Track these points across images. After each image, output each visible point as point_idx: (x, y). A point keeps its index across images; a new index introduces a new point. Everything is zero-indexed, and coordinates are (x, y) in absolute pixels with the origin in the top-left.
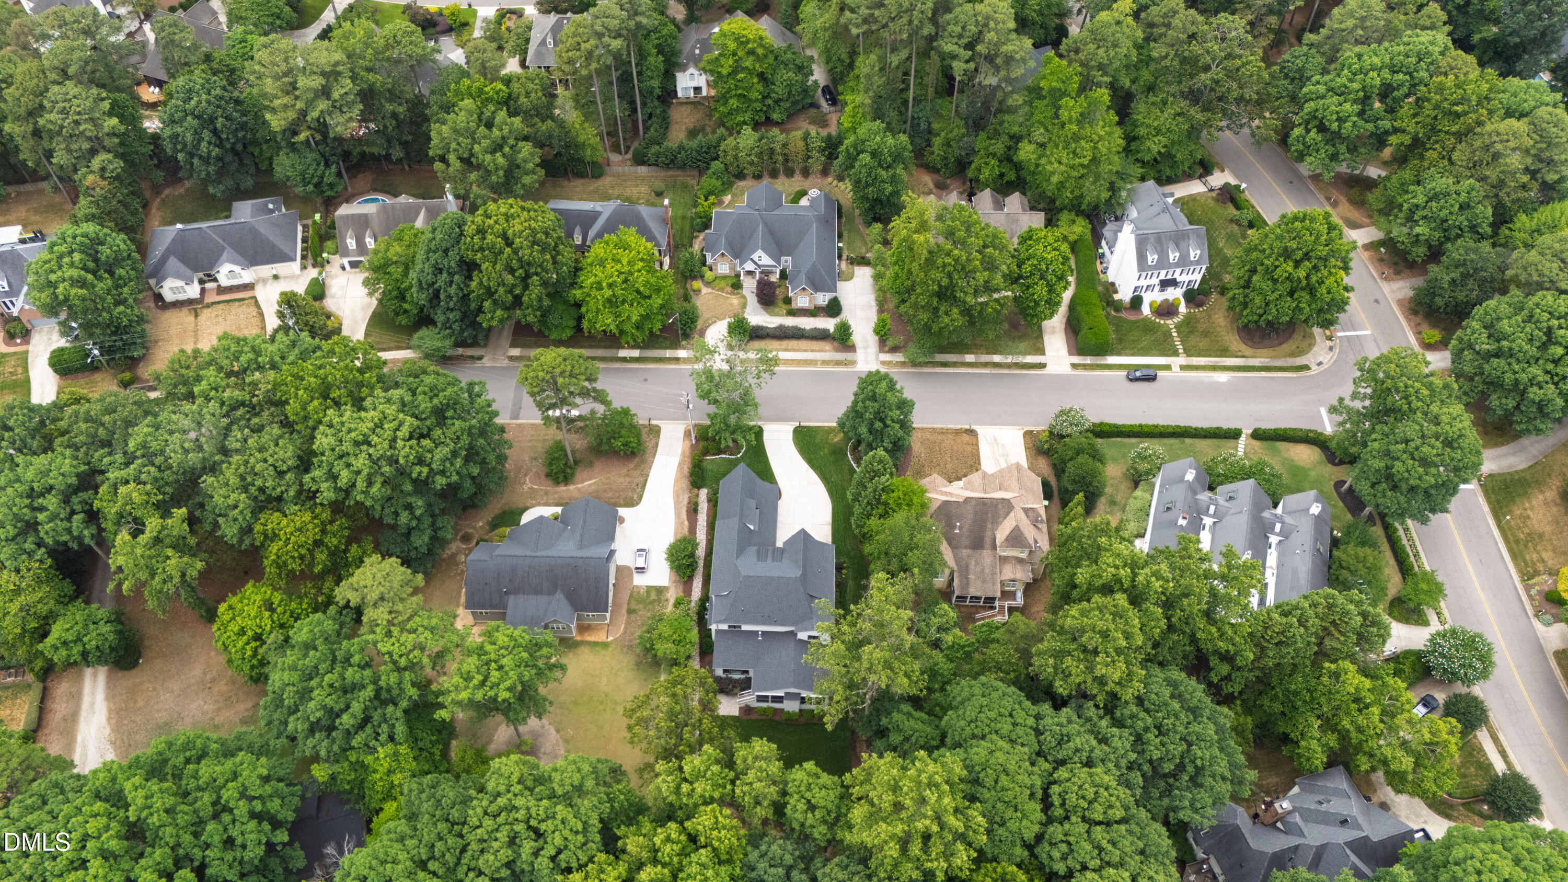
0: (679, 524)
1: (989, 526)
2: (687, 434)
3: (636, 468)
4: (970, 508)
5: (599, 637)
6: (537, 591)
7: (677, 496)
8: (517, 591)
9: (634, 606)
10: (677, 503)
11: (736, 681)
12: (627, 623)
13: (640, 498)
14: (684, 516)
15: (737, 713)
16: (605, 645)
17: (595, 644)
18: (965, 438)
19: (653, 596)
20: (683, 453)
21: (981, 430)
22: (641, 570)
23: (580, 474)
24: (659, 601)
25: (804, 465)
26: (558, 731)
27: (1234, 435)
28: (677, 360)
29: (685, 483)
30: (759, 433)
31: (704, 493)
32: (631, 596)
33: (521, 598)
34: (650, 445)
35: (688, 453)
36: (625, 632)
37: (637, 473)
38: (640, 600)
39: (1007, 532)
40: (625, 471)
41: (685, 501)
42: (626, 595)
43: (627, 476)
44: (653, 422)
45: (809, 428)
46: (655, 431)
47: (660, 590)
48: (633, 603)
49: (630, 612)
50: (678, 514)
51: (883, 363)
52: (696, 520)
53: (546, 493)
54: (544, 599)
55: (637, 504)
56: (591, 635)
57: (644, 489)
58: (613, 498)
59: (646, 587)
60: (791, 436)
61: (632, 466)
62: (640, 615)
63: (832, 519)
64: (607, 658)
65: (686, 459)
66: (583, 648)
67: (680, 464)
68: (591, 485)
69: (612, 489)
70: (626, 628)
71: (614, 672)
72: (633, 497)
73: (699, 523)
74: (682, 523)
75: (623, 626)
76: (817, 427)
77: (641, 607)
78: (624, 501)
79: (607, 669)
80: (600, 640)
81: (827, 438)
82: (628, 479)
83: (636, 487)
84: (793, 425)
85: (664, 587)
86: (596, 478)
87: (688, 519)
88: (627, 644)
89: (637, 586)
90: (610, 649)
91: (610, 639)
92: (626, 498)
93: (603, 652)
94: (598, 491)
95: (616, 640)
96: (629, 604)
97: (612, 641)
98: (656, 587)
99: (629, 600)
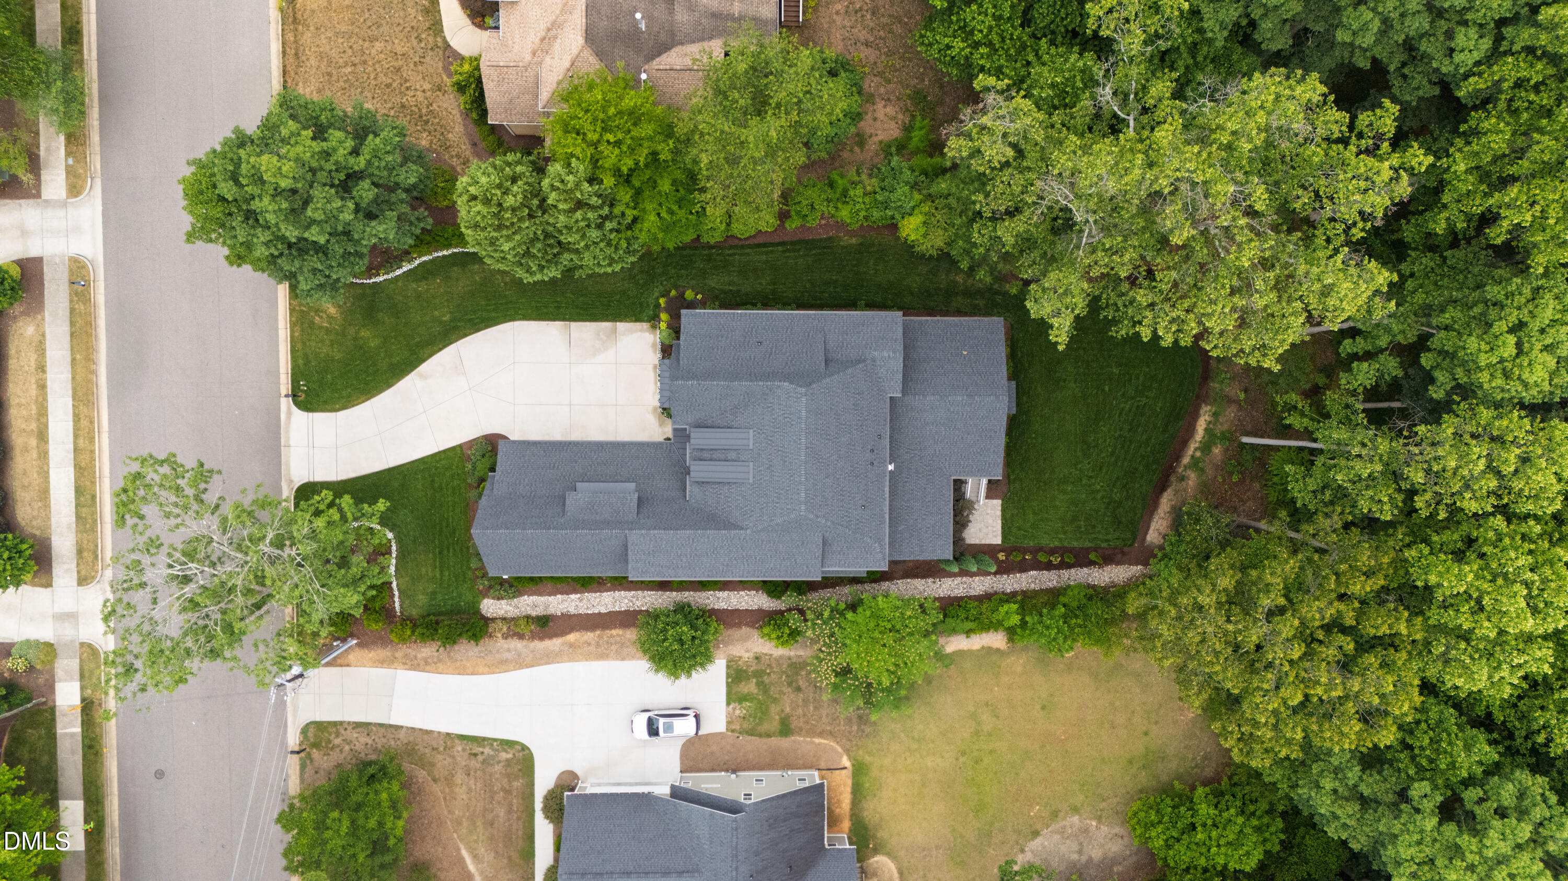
0: (574, 653)
3: (427, 765)
5: (842, 784)
7: (502, 665)
9: (773, 724)
10: (520, 663)
12: (812, 733)
13: (508, 744)
14: (555, 644)
15: (997, 503)
16: (859, 770)
17: (857, 791)
19: (750, 687)
20: (382, 663)
24: (758, 674)
25: (409, 384)
26: (1036, 834)
28: (88, 707)
29: (466, 650)
30: (314, 492)
31: (490, 607)
32: (751, 733)
34: (361, 741)
35: (383, 653)
36: (831, 735)
37: (442, 762)
38: (762, 712)
40: (436, 789)
41: (518, 645)
42: (752, 744)
43: (449, 780)
44: (293, 739)
45: (297, 376)
46: (321, 733)
47: (736, 675)
48: (765, 727)
49: (786, 729)
50: (546, 658)
51: (74, 190)
52: (566, 617)
55: (524, 748)
56: (839, 802)
57: (484, 739)
58: (511, 805)
59: (728, 704)
60: (320, 418)
61: (421, 774)
62: (793, 709)
63: (554, 320)
64: (887, 761)
65: (399, 654)
66: (865, 814)
67: (415, 668)
68: (475, 857)
69: (485, 810)
70: (821, 734)
71: (914, 746)
72: (507, 760)
73: (572, 610)
74: (571, 645)
75: (817, 740)
76: (293, 351)
77: (774, 709)
78: (516, 778)
79: (910, 760)
80: (849, 782)
81: (328, 331)
82: (459, 778)
83: (480, 758)
84: (289, 414)
85: (728, 667)
86: (458, 850)
87: (563, 633)
88: (855, 728)
89: (728, 723)
90: (868, 759)
91: (846, 762)
92: (508, 776)
93: (874, 772)
94: (491, 838)
95: (847, 751)
96: (769, 736)
97: (849, 758)
98: (728, 684)
99: (760, 736)
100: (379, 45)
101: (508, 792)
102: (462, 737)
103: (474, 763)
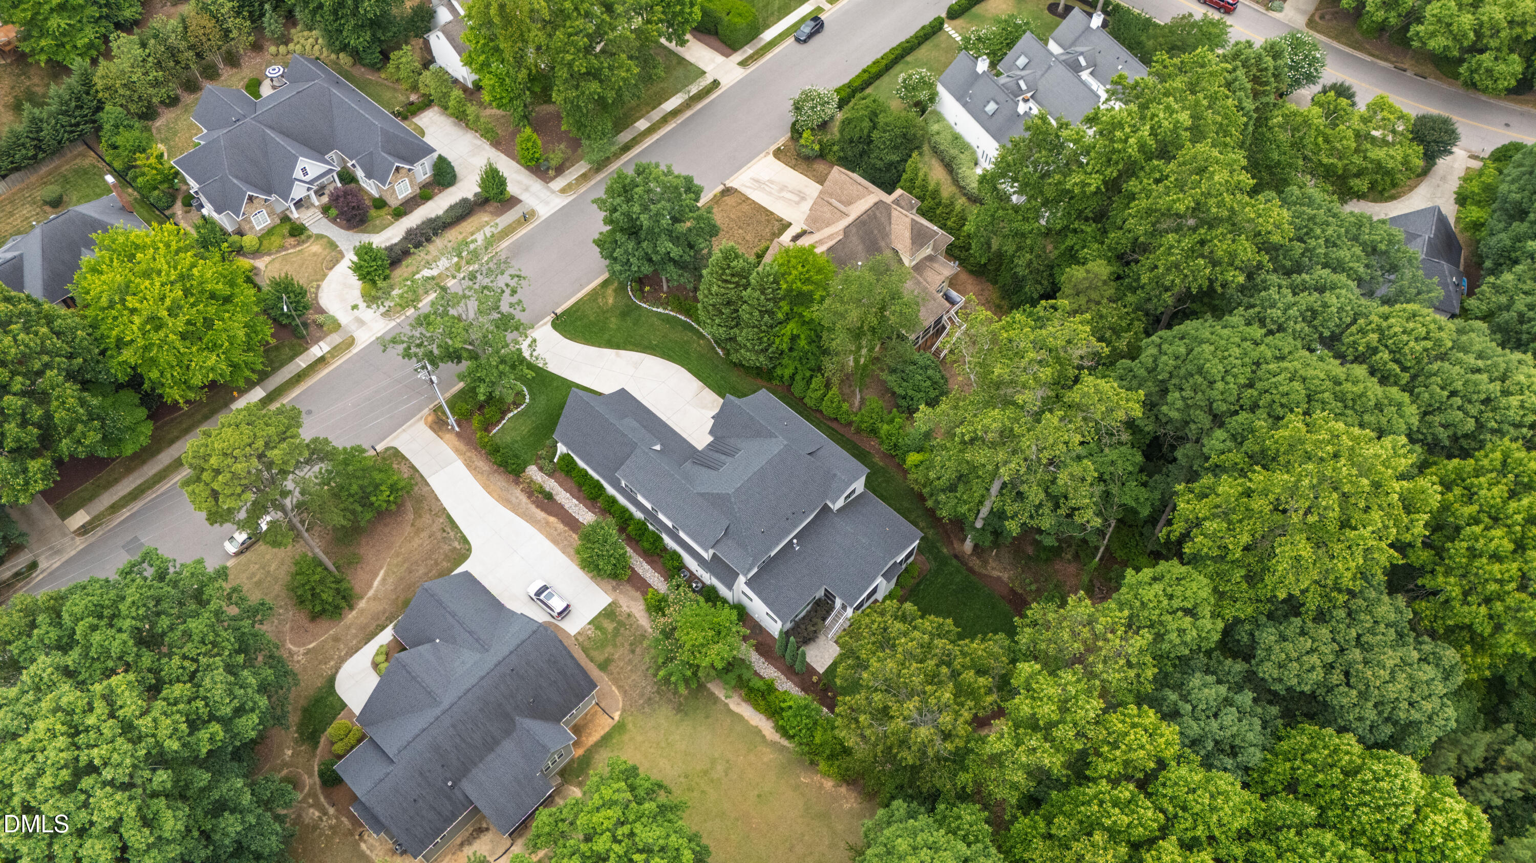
0: (543, 528)
1: (883, 244)
2: (438, 428)
3: (418, 514)
4: (855, 240)
5: (602, 726)
6: (491, 745)
7: (506, 502)
8: (464, 771)
9: (600, 657)
10: (515, 510)
11: (810, 615)
12: (615, 681)
13: (465, 540)
14: (540, 515)
15: (838, 651)
16: (620, 727)
17: (606, 739)
18: (729, 200)
19: (609, 626)
20: (457, 451)
21: (732, 183)
22: (565, 612)
23: (356, 580)
24: (621, 624)
25: (608, 353)
27: (933, 30)
28: (322, 360)
29: (500, 481)
31: (533, 471)
32: (585, 649)
33: (478, 773)
34: (405, 476)
35: (462, 447)
36: (625, 693)
37: (427, 519)
38: (602, 645)
39: (907, 234)
40: (408, 529)
41: (523, 498)
43: (418, 531)
45: (567, 312)
46: (394, 456)
47: (609, 613)
48: (594, 654)
49: (604, 666)
50: (531, 520)
51: (563, 191)
52: (561, 507)
53: (336, 639)
54: (508, 746)
55: (469, 550)
56: (590, 734)
57: (457, 527)
58: (430, 571)
59: (589, 623)
60: (556, 335)
61: (410, 516)
62: (619, 659)
63: (701, 380)
64: (639, 738)
65: (469, 454)
66: (597, 756)
67: (468, 466)
68: (384, 580)
69: (416, 562)
70: (620, 687)
71: (663, 744)
72: (455, 548)
73: (566, 507)
74: (547, 523)
75: (614, 688)
76: (577, 303)
77: (609, 649)
78: (449, 561)
79: (652, 750)
80: (607, 729)
81: (599, 307)
82: (424, 535)
83: (445, 535)
84: (545, 324)
85: (610, 605)
86: (381, 568)
87: (550, 513)
88: (641, 702)
89: (579, 633)
90: (630, 726)
91: (617, 716)
92: (446, 556)
93: (626, 738)
94: (401, 579)
95: (624, 711)
96: (592, 661)
97: (621, 715)
98: (600, 613)
99: (587, 656)
100: (741, 231)
101: (437, 564)
102: (449, 517)
103: (439, 535)
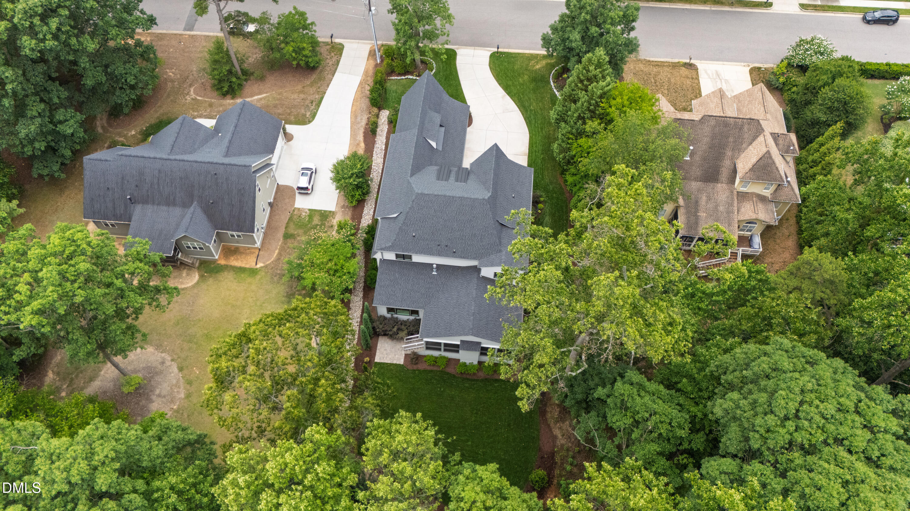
0: (354, 145)
1: (729, 153)
2: (372, 54)
3: (312, 85)
4: (707, 130)
5: (248, 262)
6: (170, 202)
7: (354, 115)
8: (145, 201)
9: (291, 231)
10: (353, 124)
11: (404, 323)
12: (282, 249)
13: (314, 116)
14: (360, 137)
15: (402, 362)
16: (253, 272)
17: (242, 270)
18: (684, 71)
19: (316, 220)
20: (366, 72)
21: (701, 65)
22: (304, 191)
23: (249, 87)
24: (321, 226)
25: (501, 92)
26: (181, 369)
29: (365, 103)
30: (452, 55)
31: (385, 114)
32: (290, 219)
33: (150, 209)
34: (330, 62)
35: (371, 72)
36: (278, 259)
37: (312, 90)
38: (301, 226)
39: (754, 160)
40: (299, 87)
41: (364, 122)
42: (284, 218)
43: (302, 92)
44: (337, 41)
45: (508, 55)
46: (338, 50)
47: (325, 215)
48: (292, 226)
49: (287, 236)
50: (353, 135)
52: (374, 143)
53: (211, 105)
54: (177, 211)
55: (310, 122)
56: (237, 259)
57: (319, 106)
58: (282, 115)
59: (309, 210)
60: (487, 60)
61: (308, 82)
62: (298, 241)
63: (529, 149)
64: (253, 287)
65: (369, 78)
66: (226, 273)
67: (361, 83)
68: (261, 99)
69: (283, 105)
70: (280, 254)
71: (258, 303)
72: (306, 115)
73: (376, 146)
74: (358, 144)
75: (277, 252)
76: (519, 54)
77: (300, 231)
78: (295, 118)
79: (250, 300)
80: (247, 266)
81: (528, 65)
82: (302, 96)
83: (310, 105)
84: (489, 51)
85: (330, 212)
86: (266, 93)
87: (365, 141)
88: (279, 272)
89: (299, 209)
90: (258, 277)
91: (260, 265)
92: (298, 115)
93: (249, 280)
94: (268, 106)
95: (266, 267)
96: (286, 228)
97: (262, 267)
98: (320, 211)
99: (287, 223)
101: (289, 114)
102: (322, 98)
103: (307, 102)
